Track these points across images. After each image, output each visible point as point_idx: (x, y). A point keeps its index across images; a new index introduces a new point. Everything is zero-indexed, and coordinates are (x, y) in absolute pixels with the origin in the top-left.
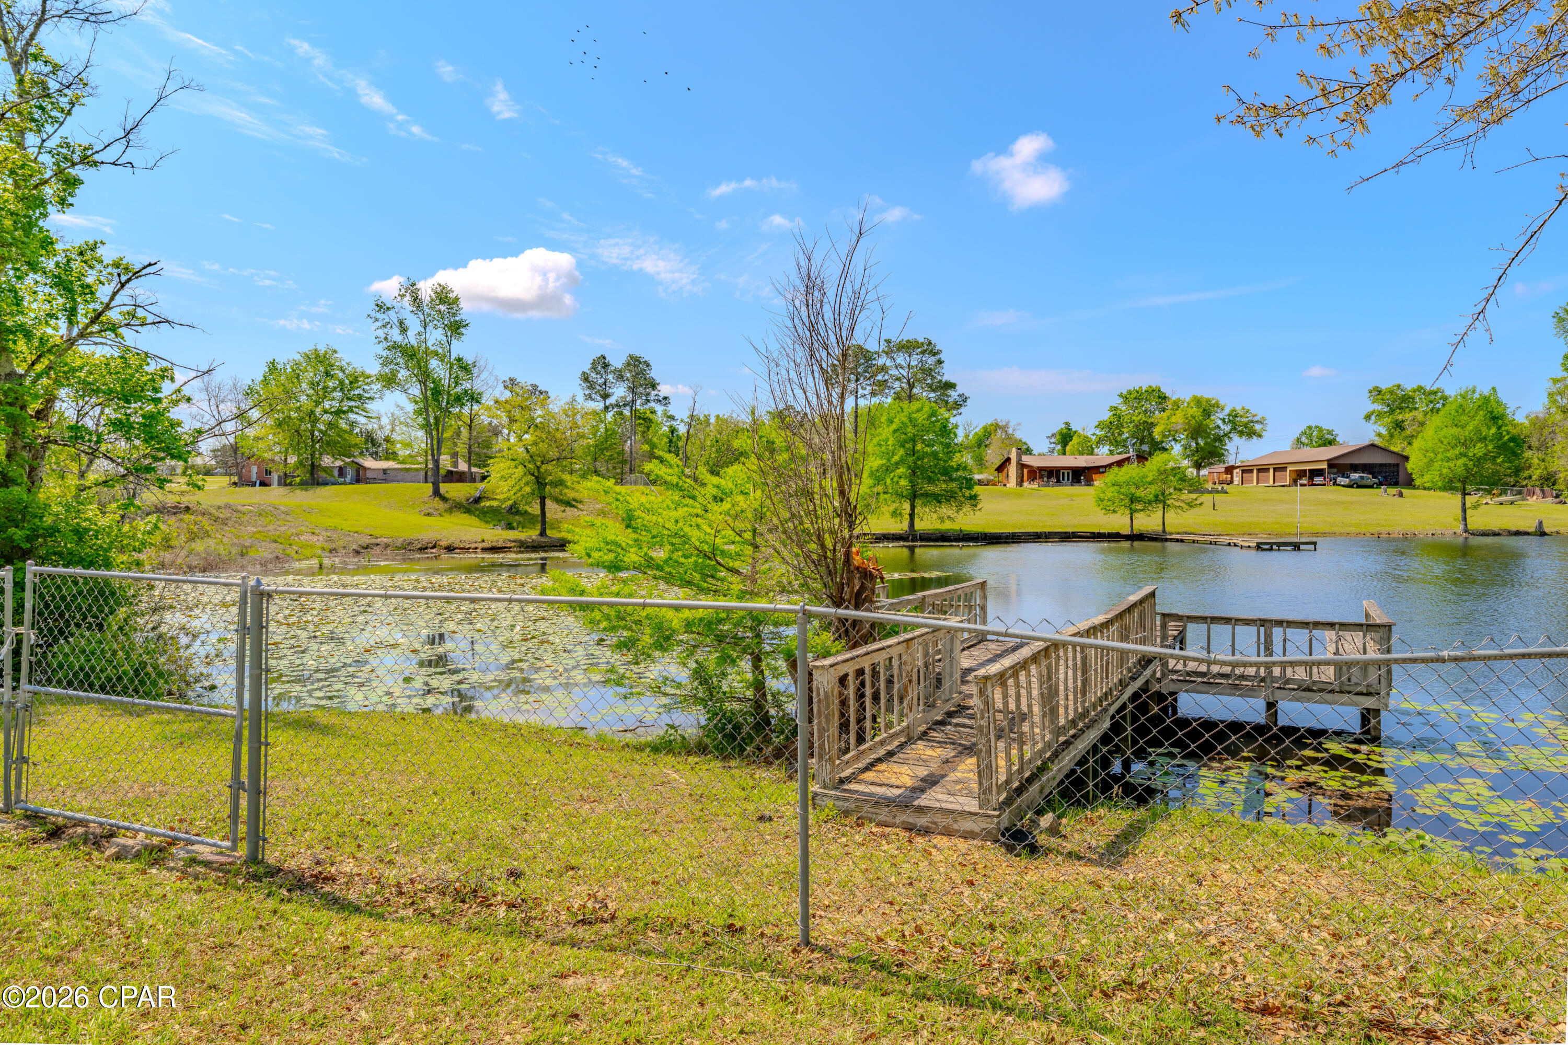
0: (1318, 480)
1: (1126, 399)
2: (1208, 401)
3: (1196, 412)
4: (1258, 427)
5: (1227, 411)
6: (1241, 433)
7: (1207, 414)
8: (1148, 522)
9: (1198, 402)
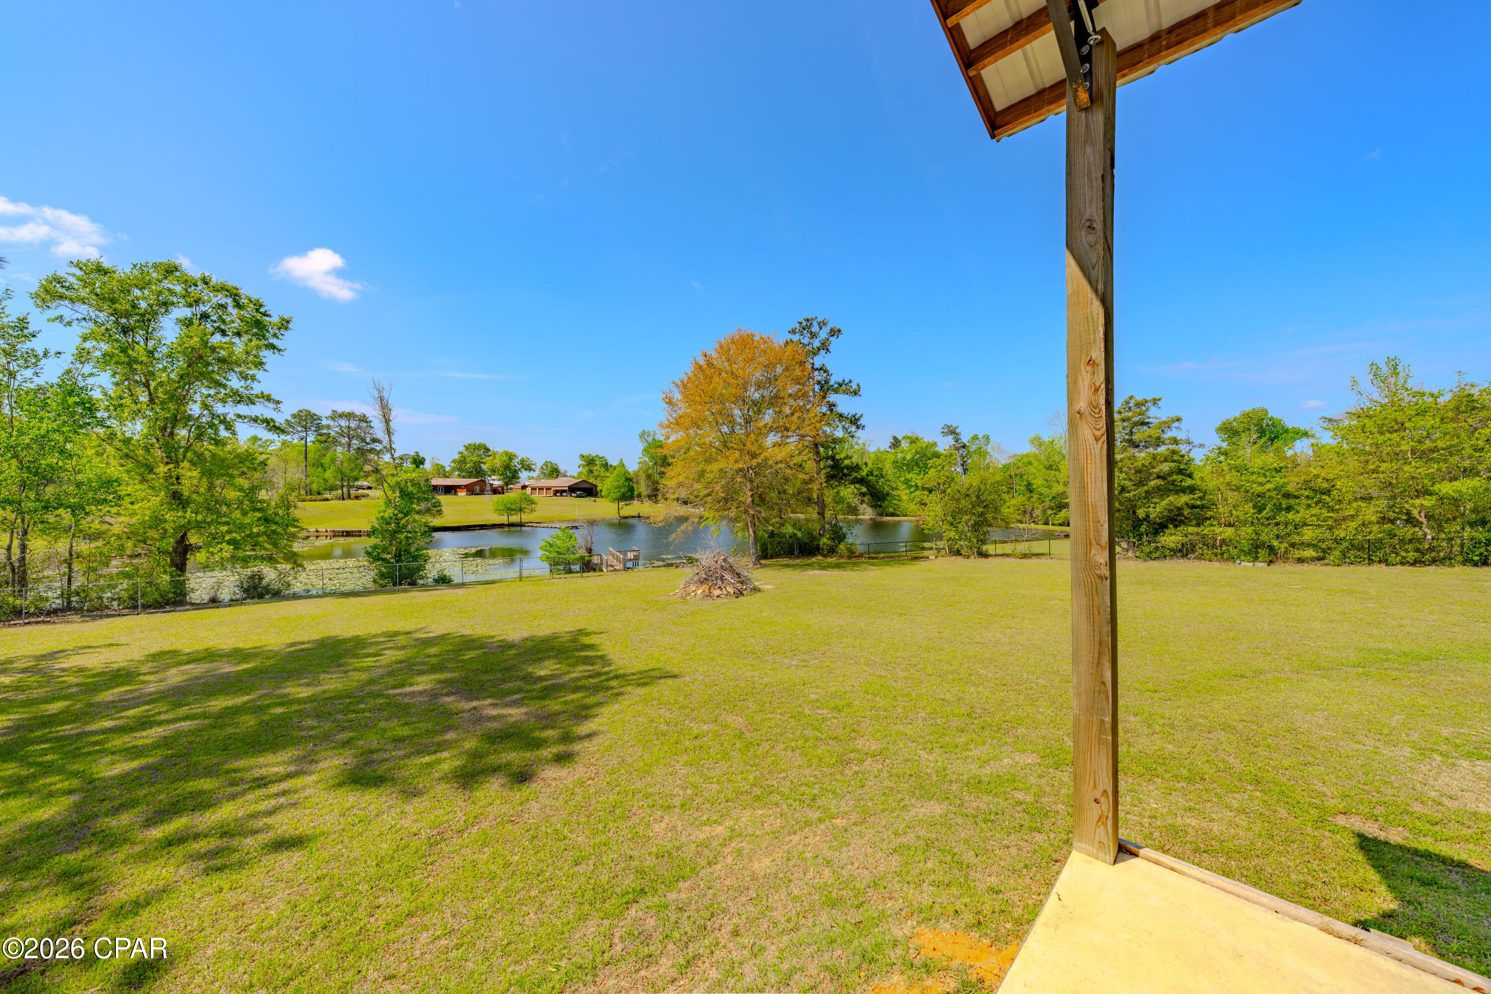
0: (564, 494)
1: (467, 448)
2: (511, 454)
3: (505, 458)
4: (533, 467)
5: (520, 458)
6: (526, 469)
7: (511, 459)
8: (515, 519)
9: (507, 454)
